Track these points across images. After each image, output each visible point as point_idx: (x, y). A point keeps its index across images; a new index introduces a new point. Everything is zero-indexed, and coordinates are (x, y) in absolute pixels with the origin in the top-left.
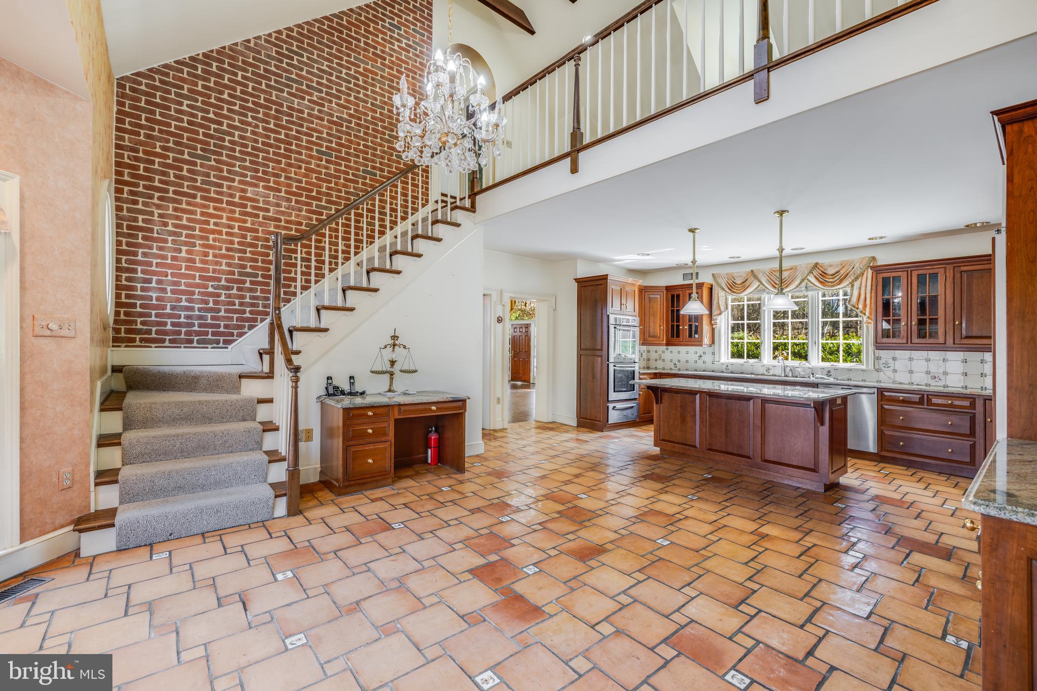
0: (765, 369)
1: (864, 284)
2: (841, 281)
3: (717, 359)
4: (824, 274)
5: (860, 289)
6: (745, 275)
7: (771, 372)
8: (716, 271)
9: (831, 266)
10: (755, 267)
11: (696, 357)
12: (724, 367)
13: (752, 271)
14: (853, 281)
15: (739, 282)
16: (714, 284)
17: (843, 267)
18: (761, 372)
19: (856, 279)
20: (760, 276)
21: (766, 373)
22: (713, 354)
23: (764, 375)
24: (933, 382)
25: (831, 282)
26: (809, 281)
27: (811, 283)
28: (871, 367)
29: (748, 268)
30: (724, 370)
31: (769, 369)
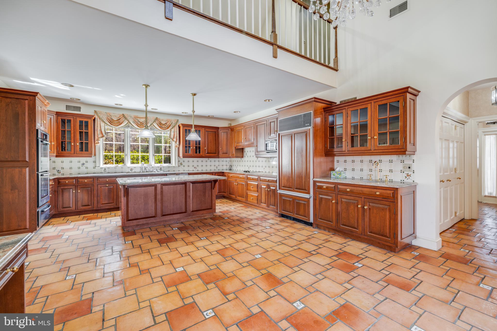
0: (130, 169)
1: (176, 131)
2: (168, 128)
3: (97, 165)
4: (160, 123)
5: (174, 132)
6: (118, 116)
7: (133, 171)
8: (97, 109)
9: (163, 120)
10: (125, 113)
11: (80, 165)
12: (103, 170)
13: (123, 114)
14: (171, 129)
15: (115, 119)
16: (96, 117)
17: (168, 122)
18: (127, 171)
19: (173, 128)
20: (128, 118)
21: (130, 171)
22: (95, 162)
23: (129, 172)
24: (194, 169)
25: (164, 128)
26: (154, 125)
27: (154, 126)
28: (177, 165)
29: (121, 112)
30: (103, 171)
31: (132, 169)
